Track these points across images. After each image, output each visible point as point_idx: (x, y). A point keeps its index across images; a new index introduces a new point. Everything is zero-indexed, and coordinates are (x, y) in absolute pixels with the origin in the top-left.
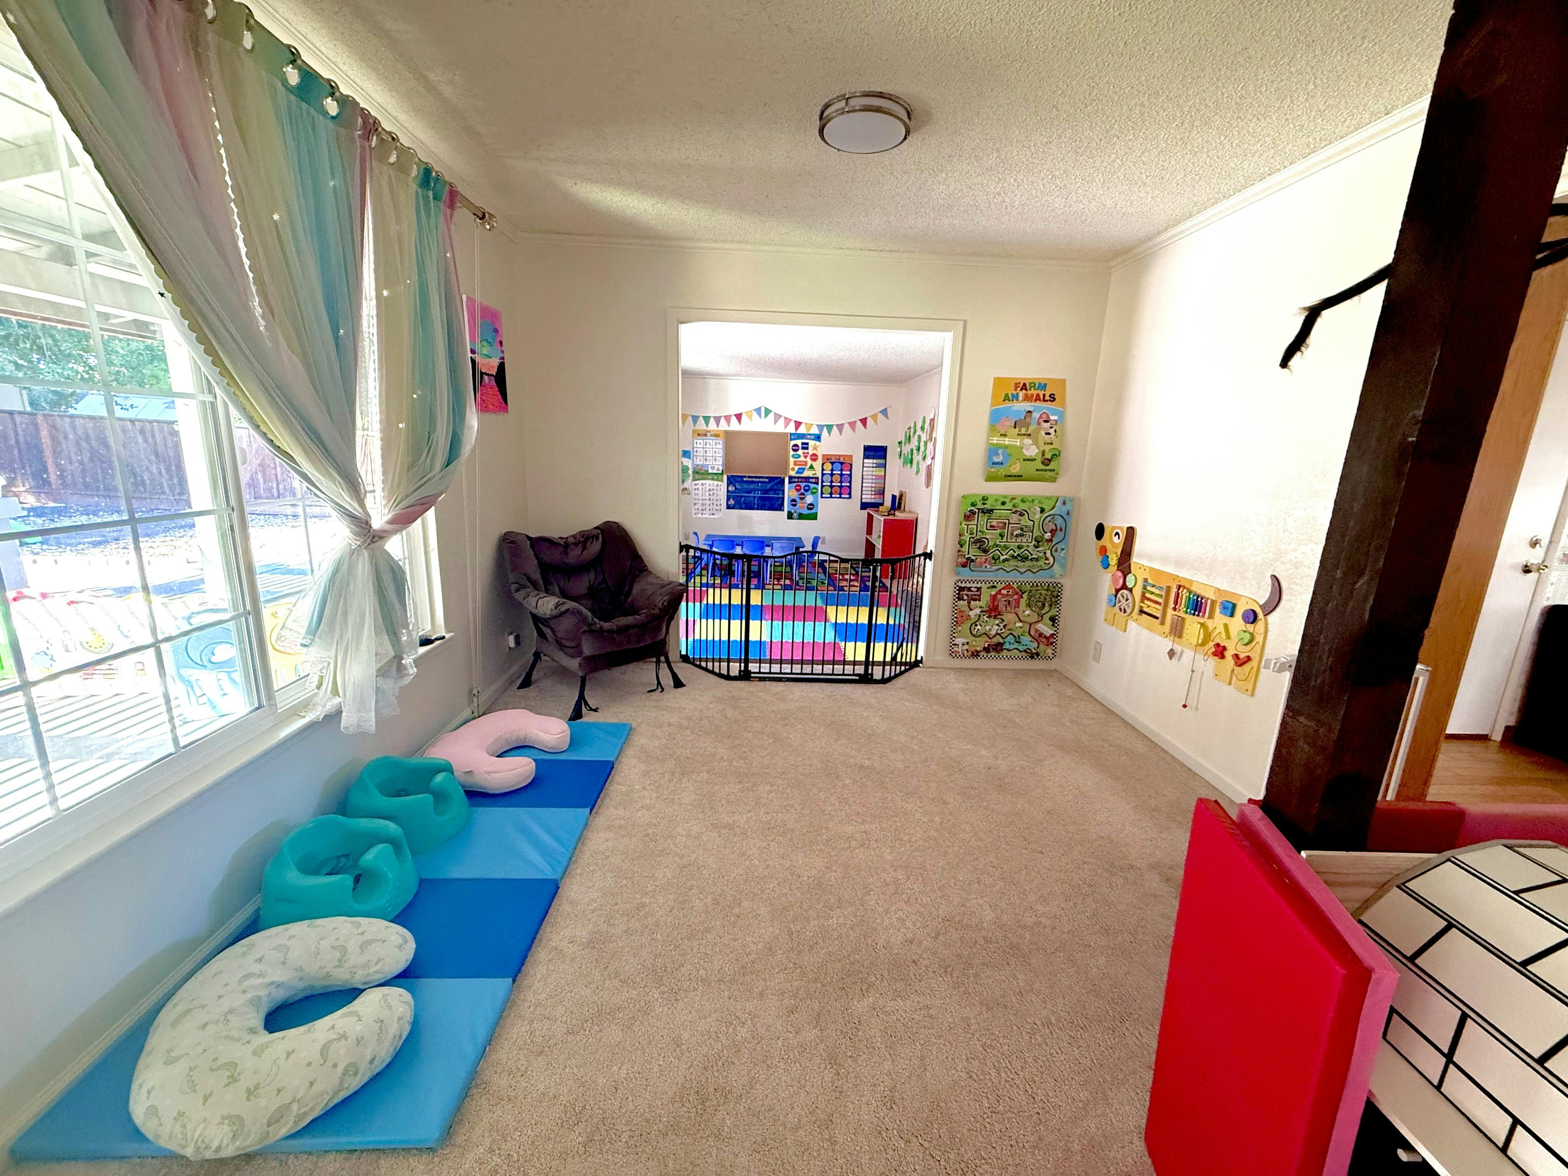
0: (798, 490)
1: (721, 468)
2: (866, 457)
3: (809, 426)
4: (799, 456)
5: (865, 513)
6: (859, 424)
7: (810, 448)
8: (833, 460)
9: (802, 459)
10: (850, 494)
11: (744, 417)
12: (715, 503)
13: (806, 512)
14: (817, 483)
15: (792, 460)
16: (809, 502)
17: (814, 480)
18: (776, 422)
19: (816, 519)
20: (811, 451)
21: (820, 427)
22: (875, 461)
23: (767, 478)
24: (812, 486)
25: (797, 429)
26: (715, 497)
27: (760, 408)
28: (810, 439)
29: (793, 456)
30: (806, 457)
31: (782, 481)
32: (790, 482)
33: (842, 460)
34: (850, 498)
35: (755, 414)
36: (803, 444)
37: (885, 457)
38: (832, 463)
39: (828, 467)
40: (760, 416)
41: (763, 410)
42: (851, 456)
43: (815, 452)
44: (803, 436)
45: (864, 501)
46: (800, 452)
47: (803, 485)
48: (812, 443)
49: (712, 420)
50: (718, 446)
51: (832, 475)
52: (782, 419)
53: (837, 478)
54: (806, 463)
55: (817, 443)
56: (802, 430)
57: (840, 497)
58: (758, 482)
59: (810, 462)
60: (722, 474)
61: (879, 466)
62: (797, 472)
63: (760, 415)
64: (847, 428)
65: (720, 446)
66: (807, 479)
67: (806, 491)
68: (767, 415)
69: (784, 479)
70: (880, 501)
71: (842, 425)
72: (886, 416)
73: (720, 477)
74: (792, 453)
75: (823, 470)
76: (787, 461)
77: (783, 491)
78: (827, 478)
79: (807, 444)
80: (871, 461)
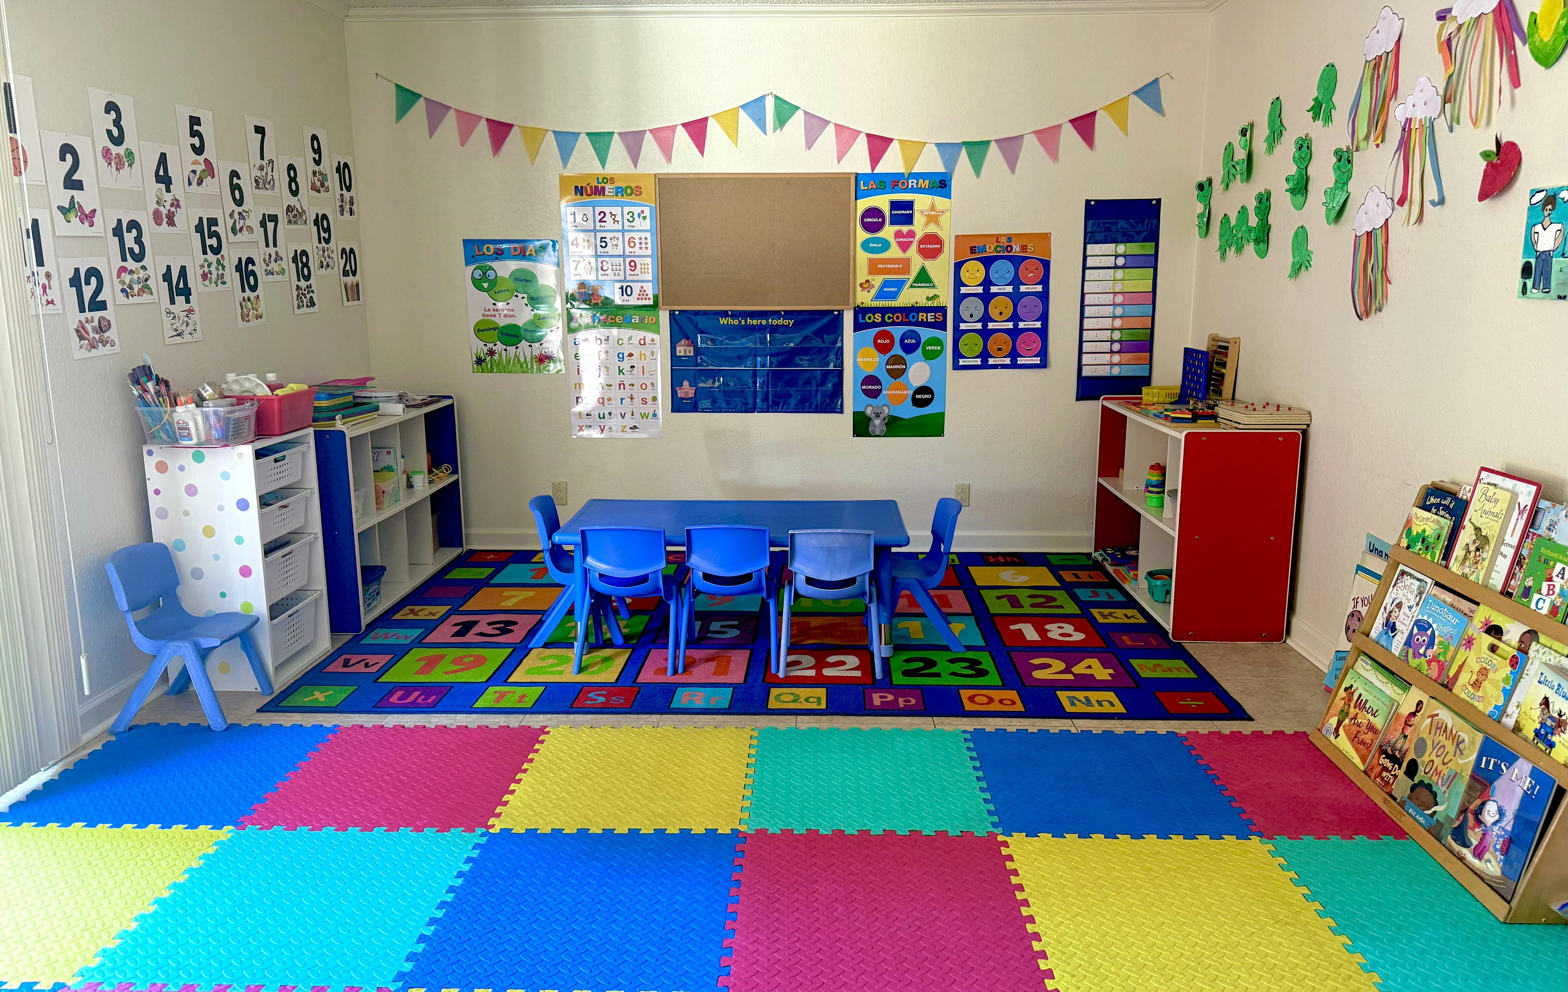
0: (882, 349)
1: (650, 290)
2: (1090, 238)
3: (913, 148)
4: (886, 245)
5: (1093, 409)
6: (1069, 135)
7: (918, 218)
8: (990, 252)
9: (894, 252)
10: (1043, 353)
11: (713, 130)
12: (639, 395)
13: (909, 411)
14: (941, 325)
15: (862, 258)
16: (917, 383)
17: (930, 317)
18: (810, 143)
19: (940, 432)
20: (920, 227)
21: (948, 150)
22: (1121, 248)
23: (788, 314)
24: (925, 333)
25: (875, 159)
26: (636, 377)
27: (761, 99)
28: (913, 190)
29: (865, 246)
30: (904, 247)
31: (834, 322)
32: (858, 327)
33: (1016, 250)
34: (1044, 365)
35: (745, 120)
36: (894, 205)
37: (1153, 236)
38: (988, 262)
39: (973, 273)
40: (764, 129)
41: (770, 103)
42: (1046, 237)
43: (932, 229)
44: (894, 182)
45: (1086, 372)
46: (888, 232)
47: (897, 332)
48: (922, 202)
49: (616, 144)
50: (638, 224)
51: (986, 298)
52: (830, 132)
53: (1001, 308)
54: (905, 265)
55: (940, 202)
56: (891, 163)
57: (1014, 365)
58: (761, 329)
59: (917, 261)
60: (655, 306)
61: (1132, 263)
62: (880, 296)
63: (761, 123)
64: (1031, 148)
65: (647, 224)
66: (909, 313)
67: (909, 349)
68: (781, 121)
69: (841, 313)
70: (1140, 371)
71: (1017, 140)
72: (1156, 104)
73: (648, 316)
74: (862, 235)
75: (958, 283)
76: (847, 263)
77: (840, 352)
78: (973, 308)
79: (909, 205)
80: (1109, 248)
